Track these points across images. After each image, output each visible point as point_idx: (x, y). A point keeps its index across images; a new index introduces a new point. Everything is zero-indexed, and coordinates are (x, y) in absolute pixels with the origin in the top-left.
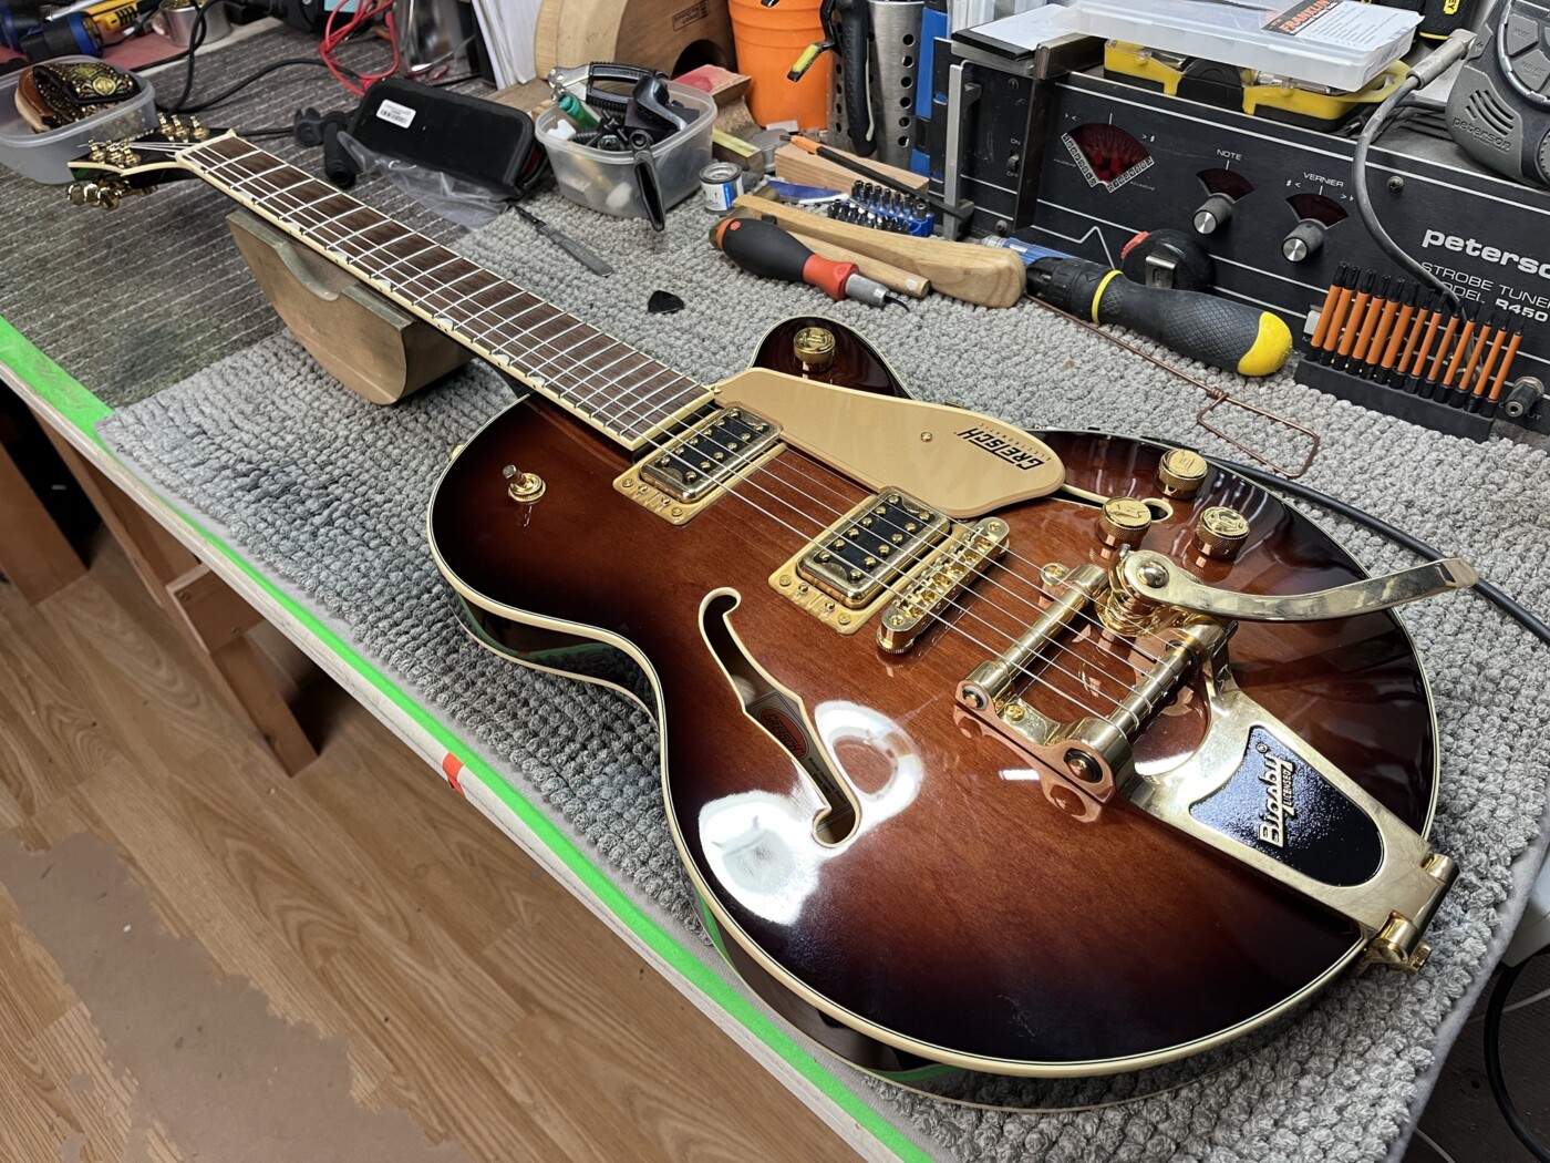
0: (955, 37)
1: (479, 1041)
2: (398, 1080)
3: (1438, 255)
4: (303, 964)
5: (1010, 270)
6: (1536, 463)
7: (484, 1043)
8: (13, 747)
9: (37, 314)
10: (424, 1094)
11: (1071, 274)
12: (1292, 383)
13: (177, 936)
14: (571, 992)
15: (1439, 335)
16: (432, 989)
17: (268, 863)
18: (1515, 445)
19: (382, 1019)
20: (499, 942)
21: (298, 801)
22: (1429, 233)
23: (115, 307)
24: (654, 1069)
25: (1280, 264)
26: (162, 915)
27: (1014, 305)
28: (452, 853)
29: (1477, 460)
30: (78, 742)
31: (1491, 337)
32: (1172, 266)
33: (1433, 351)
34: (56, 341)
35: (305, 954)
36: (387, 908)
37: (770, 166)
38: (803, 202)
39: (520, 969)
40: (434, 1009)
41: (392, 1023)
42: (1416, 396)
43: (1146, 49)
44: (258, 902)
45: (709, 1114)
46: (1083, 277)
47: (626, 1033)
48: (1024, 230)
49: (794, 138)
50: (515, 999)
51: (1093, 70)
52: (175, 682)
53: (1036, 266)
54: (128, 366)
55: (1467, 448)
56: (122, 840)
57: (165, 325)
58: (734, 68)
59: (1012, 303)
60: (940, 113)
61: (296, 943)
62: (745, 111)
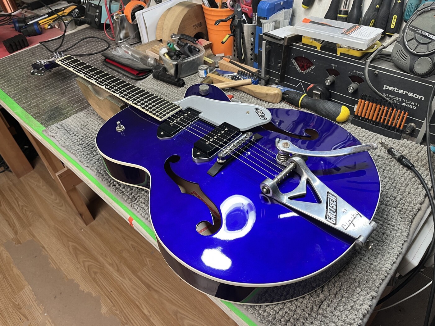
0: (264, 34)
1: (136, 298)
2: (114, 308)
3: (388, 91)
4: (89, 276)
5: (278, 94)
6: (413, 146)
7: (138, 299)
8: (12, 217)
9: (25, 102)
10: (121, 312)
11: (294, 95)
12: (350, 124)
13: (56, 268)
14: (161, 285)
15: (387, 112)
16: (124, 284)
17: (80, 249)
18: (407, 141)
19: (110, 291)
20: (142, 271)
21: (88, 232)
22: (385, 86)
23: (45, 101)
24: (183, 306)
25: (347, 93)
26: (52, 263)
27: (279, 103)
28: (130, 247)
29: (397, 145)
30: (30, 216)
31: (401, 112)
32: (320, 93)
33: (386, 116)
34: (30, 109)
35: (90, 274)
36: (112, 262)
37: (217, 65)
38: (225, 75)
39: (147, 279)
40: (124, 289)
41: (113, 293)
42: (382, 128)
43: (312, 38)
44: (77, 259)
45: (198, 319)
46: (297, 96)
47: (176, 296)
48: (282, 83)
49: (224, 58)
50: (145, 286)
51: (300, 43)
52: (56, 200)
53: (285, 93)
54: (49, 116)
55: (395, 142)
56: (41, 242)
57: (59, 106)
58: (208, 40)
59: (279, 102)
60: (260, 53)
61: (87, 270)
62: (210, 51)
